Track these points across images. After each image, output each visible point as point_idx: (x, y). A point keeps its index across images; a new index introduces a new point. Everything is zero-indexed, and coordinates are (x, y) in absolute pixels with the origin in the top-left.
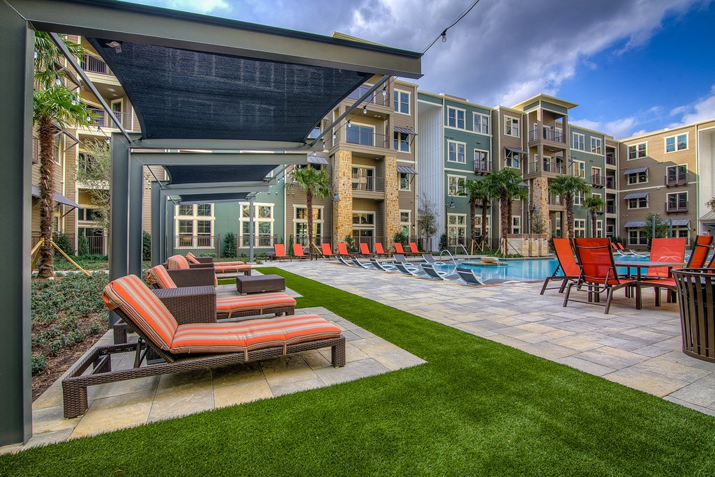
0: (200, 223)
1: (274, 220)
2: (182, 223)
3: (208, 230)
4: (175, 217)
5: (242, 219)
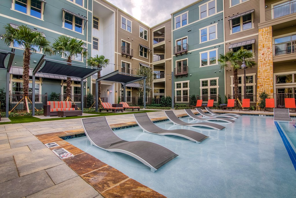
0: (184, 91)
1: (218, 87)
2: (177, 91)
3: (187, 94)
4: (175, 90)
5: (201, 88)
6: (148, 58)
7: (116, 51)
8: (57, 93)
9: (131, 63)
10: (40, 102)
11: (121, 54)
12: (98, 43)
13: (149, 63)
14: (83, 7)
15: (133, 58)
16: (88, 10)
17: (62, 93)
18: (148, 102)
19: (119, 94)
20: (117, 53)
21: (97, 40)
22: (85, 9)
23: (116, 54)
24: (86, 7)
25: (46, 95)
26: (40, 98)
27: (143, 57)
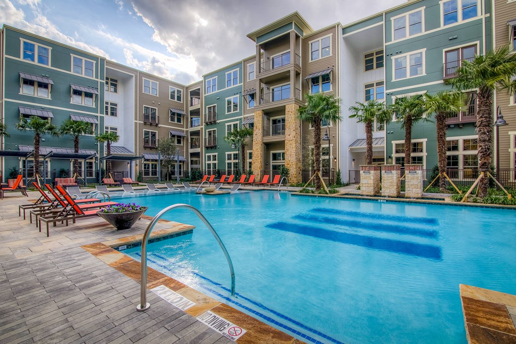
0: (213, 164)
3: (215, 168)
5: (227, 161)
6: (183, 123)
7: (136, 119)
8: (66, 169)
9: (157, 132)
10: (49, 178)
11: (143, 122)
12: (117, 109)
13: (185, 129)
14: (94, 79)
15: (160, 125)
16: (99, 80)
17: (72, 169)
18: (182, 176)
19: (140, 167)
20: (138, 122)
21: (116, 105)
22: (97, 80)
23: (136, 123)
24: (97, 77)
25: (54, 171)
26: (49, 174)
27: (176, 122)
